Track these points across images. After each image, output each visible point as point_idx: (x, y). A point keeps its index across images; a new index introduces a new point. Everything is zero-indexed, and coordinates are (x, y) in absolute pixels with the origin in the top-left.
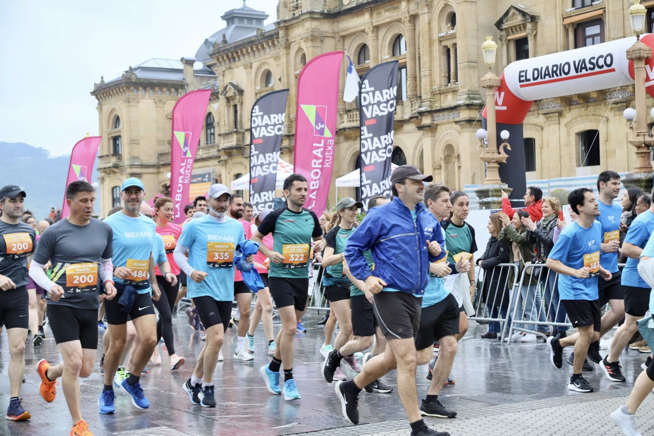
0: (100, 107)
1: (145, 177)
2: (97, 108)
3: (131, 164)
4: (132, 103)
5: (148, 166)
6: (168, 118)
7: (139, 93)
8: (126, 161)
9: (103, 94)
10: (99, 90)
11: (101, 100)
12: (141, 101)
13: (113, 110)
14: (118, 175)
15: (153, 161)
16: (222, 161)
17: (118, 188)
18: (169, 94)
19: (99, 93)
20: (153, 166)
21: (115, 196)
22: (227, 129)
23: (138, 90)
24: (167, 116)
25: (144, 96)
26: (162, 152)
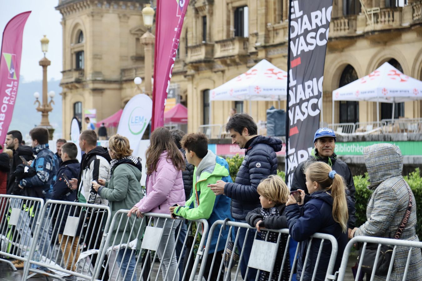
0: (64, 23)
1: (107, 93)
2: (61, 23)
3: (94, 79)
4: (96, 17)
5: (110, 82)
6: (132, 34)
7: (104, 7)
8: (89, 76)
9: (67, 9)
10: (64, 5)
11: (65, 14)
12: (105, 15)
13: (77, 25)
14: (80, 90)
15: (115, 76)
16: (189, 75)
17: (80, 104)
18: (134, 9)
19: (63, 8)
20: (115, 82)
21: (77, 112)
22: (194, 41)
23: (102, 4)
24: (130, 31)
25: (108, 10)
26: (125, 68)
